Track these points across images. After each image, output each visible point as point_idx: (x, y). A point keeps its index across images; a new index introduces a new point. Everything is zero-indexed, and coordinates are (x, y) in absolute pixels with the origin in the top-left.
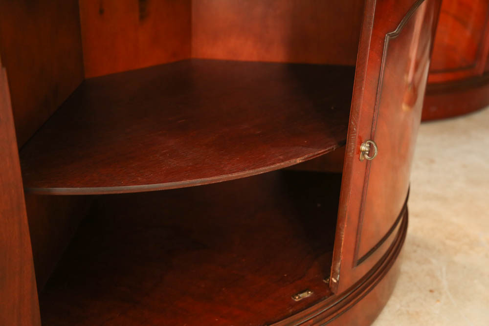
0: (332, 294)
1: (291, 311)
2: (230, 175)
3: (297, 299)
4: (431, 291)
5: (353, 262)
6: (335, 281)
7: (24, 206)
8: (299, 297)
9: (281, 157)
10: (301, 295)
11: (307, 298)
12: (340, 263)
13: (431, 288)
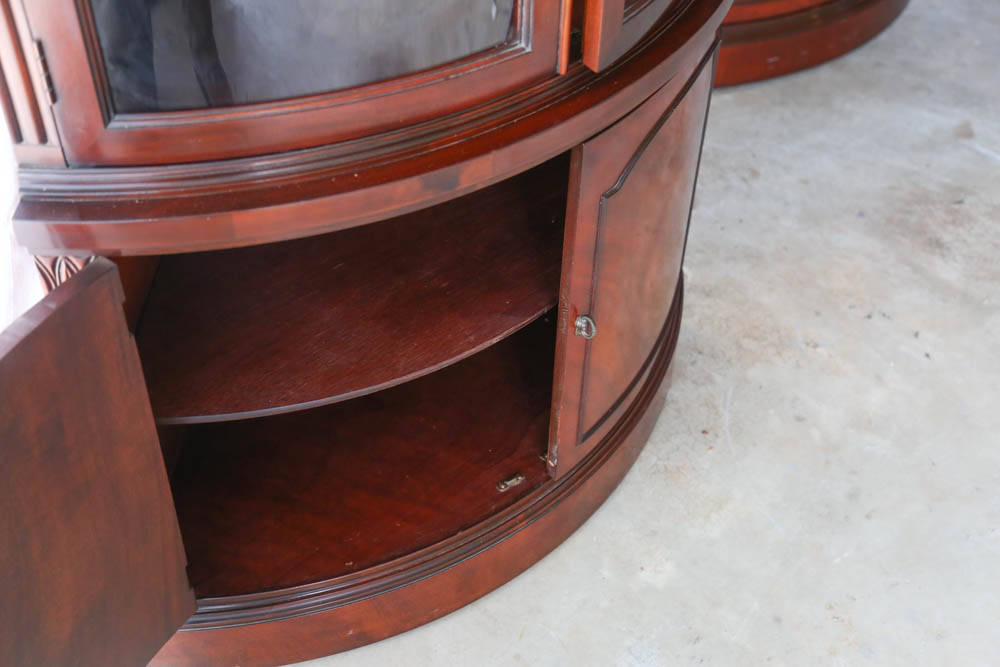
0: (549, 478)
1: (494, 507)
3: (503, 489)
4: (704, 432)
5: (577, 440)
6: (552, 464)
7: (161, 457)
8: (506, 486)
10: (508, 483)
11: (516, 486)
12: (556, 447)
13: (705, 427)
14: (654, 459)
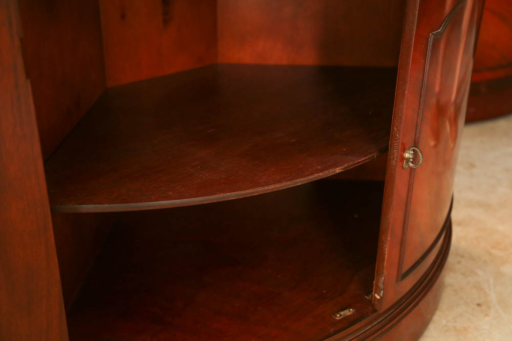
0: (375, 311)
1: (332, 330)
2: (266, 188)
3: (338, 317)
4: (479, 305)
5: (398, 276)
6: (378, 297)
8: (341, 315)
9: (319, 167)
10: (342, 313)
11: (349, 316)
12: (383, 278)
13: (478, 301)
14: (444, 322)
